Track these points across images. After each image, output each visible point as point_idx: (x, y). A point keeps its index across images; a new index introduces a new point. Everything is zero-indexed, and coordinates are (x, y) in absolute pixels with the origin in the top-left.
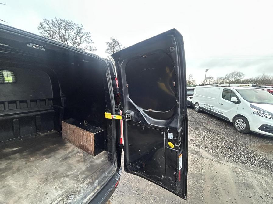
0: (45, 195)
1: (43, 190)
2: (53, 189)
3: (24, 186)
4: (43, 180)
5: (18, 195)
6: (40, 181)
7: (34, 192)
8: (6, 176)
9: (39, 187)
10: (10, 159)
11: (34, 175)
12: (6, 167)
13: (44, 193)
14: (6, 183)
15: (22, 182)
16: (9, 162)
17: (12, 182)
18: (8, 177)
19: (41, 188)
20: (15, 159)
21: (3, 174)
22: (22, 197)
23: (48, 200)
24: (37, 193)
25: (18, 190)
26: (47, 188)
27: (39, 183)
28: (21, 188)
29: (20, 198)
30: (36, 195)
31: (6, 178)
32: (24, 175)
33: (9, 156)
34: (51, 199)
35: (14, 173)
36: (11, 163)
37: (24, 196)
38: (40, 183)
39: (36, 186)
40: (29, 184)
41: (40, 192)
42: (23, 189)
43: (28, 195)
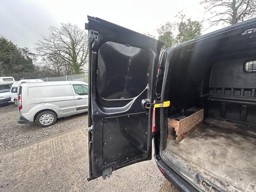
0: (239, 178)
1: (241, 175)
2: (250, 184)
3: (234, 160)
4: (250, 170)
5: (226, 160)
6: (247, 169)
7: (235, 168)
8: (232, 146)
9: (242, 170)
10: (245, 138)
11: (248, 161)
12: (238, 141)
13: (240, 177)
14: (228, 149)
15: (235, 157)
16: (243, 139)
17: (231, 151)
18: (232, 147)
19: (242, 172)
20: (249, 141)
21: (231, 143)
22: (225, 163)
23: (236, 183)
24: (235, 171)
25: (228, 158)
26: (247, 178)
27: (244, 168)
28: (231, 159)
29: (224, 162)
30: (233, 172)
31: (230, 147)
32: (242, 154)
33: (247, 136)
34: (239, 185)
35: (237, 148)
36: (243, 141)
37: (227, 164)
38: (246, 169)
39: (240, 168)
40: (238, 162)
41: (238, 173)
42: (232, 161)
43: (230, 166)
